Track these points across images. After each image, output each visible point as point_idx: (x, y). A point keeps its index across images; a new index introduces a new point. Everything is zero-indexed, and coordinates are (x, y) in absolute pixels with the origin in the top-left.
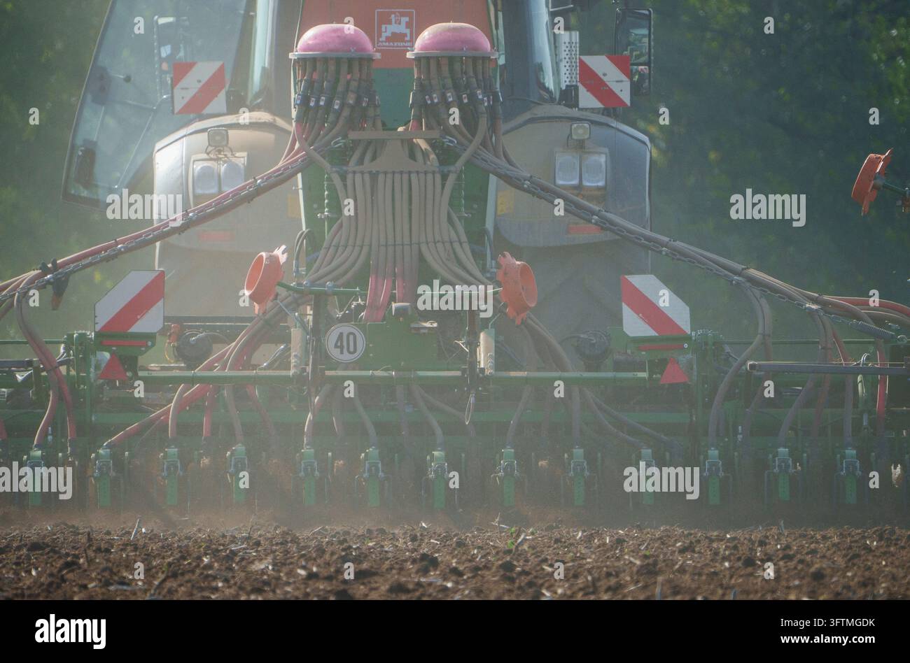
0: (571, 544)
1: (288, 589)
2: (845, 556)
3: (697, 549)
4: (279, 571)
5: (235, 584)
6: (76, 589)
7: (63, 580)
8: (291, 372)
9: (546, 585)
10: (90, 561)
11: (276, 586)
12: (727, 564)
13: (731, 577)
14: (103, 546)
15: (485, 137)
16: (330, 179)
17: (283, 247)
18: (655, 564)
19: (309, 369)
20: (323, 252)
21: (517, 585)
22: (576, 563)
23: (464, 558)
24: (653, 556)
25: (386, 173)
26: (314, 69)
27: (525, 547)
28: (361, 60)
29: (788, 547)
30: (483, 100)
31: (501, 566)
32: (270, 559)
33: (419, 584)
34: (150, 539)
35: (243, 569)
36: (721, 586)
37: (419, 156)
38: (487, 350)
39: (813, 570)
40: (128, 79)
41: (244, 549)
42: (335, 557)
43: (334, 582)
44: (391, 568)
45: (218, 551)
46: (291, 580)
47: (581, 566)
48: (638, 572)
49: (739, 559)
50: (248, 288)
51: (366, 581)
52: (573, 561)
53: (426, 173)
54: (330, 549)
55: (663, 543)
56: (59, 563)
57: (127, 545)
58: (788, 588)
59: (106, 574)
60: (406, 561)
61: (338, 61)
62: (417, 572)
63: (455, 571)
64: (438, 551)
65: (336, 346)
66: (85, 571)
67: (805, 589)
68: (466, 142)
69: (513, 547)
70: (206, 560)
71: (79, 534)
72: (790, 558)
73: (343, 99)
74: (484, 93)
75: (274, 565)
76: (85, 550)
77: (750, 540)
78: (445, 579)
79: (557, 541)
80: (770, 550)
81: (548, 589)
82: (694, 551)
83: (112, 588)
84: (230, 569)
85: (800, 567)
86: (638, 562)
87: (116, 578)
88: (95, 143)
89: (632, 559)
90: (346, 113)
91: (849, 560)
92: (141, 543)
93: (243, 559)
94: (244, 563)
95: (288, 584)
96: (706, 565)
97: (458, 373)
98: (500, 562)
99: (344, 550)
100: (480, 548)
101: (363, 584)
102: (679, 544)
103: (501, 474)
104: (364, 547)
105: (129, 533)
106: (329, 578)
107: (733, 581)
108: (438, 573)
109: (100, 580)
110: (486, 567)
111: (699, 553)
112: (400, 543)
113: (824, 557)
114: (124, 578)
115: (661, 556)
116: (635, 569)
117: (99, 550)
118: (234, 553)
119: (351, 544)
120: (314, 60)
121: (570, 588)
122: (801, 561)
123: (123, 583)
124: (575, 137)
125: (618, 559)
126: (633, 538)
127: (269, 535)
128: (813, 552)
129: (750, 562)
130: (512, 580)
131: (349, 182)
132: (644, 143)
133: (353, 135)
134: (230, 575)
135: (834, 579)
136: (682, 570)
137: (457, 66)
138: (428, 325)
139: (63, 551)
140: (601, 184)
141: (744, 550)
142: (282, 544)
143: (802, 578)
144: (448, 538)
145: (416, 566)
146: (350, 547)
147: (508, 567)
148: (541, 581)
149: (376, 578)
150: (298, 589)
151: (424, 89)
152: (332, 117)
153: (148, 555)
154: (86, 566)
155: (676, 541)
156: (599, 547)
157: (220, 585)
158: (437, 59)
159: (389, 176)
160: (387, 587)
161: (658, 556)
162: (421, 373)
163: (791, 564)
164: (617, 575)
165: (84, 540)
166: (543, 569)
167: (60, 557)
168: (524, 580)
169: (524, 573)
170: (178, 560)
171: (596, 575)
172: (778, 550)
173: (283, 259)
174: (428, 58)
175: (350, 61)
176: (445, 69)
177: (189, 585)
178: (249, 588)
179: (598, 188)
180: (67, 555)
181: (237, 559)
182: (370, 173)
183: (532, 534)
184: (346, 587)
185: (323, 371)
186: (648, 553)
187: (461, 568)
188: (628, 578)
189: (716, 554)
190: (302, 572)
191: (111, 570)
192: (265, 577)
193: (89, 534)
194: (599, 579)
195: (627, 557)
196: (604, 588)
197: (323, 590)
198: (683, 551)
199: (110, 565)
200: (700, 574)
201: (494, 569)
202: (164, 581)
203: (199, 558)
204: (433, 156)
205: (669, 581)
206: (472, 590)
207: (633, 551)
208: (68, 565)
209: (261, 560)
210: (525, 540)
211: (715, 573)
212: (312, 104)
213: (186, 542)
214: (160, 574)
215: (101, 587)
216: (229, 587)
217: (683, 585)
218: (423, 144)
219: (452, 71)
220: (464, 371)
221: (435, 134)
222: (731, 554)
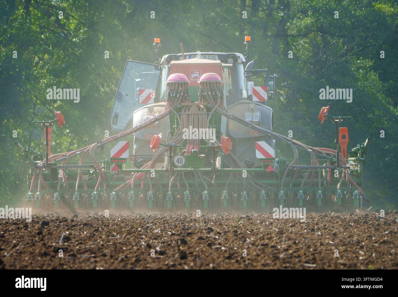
0: (256, 225)
1: (166, 238)
2: (343, 228)
3: (296, 226)
4: (162, 233)
5: (149, 237)
6: (98, 238)
7: (94, 235)
8: (164, 169)
9: (248, 237)
10: (103, 229)
11: (162, 237)
12: (306, 231)
13: (307, 235)
14: (107, 224)
15: (219, 104)
16: (176, 117)
17: (161, 134)
18: (283, 231)
19: (169, 168)
20: (174, 136)
21: (239, 237)
22: (257, 230)
23: (222, 228)
24: (282, 228)
25: (192, 114)
26: (172, 86)
27: (241, 225)
28: (185, 83)
29: (325, 225)
30: (219, 94)
31: (233, 231)
32: (159, 229)
33: (207, 237)
34: (122, 222)
35: (151, 232)
36: (304, 238)
37: (201, 110)
38: (219, 163)
39: (333, 232)
40: (127, 95)
41: (152, 226)
42: (180, 228)
43: (180, 236)
44: (198, 232)
45: (143, 226)
46: (166, 236)
47: (259, 231)
48: (277, 233)
49: (309, 229)
50: (151, 145)
51: (190, 236)
52: (256, 229)
53: (203, 114)
54: (179, 226)
55: (285, 224)
56: (93, 230)
57: (114, 224)
58: (325, 238)
59: (108, 233)
60: (203, 229)
61: (178, 84)
62: (207, 233)
63: (219, 233)
64: (213, 226)
65: (177, 162)
66: (101, 232)
67: (331, 239)
68: (214, 106)
69: (237, 225)
70: (139, 229)
71: (99, 221)
72: (326, 229)
73: (180, 94)
74: (219, 92)
75: (161, 231)
76: (101, 226)
77: (313, 223)
78: (216, 235)
79: (251, 223)
80: (319, 226)
81: (248, 238)
82: (295, 227)
83: (110, 238)
84: (147, 232)
85: (329, 232)
86: (277, 230)
87: (111, 235)
88: (118, 113)
89: (275, 229)
90: (181, 98)
91: (345, 229)
92: (119, 224)
93: (151, 229)
94: (151, 230)
95: (165, 237)
96: (299, 231)
97: (211, 169)
98: (233, 230)
99: (183, 226)
100: (226, 225)
101: (189, 237)
102: (290, 224)
103: (223, 198)
104: (190, 225)
105: (115, 220)
106: (178, 235)
107: (308, 236)
108: (213, 233)
109: (106, 235)
110: (229, 232)
111: (297, 227)
112: (201, 224)
113: (337, 228)
114: (114, 234)
115: (285, 228)
116: (276, 232)
117: (105, 226)
118: (148, 227)
119: (185, 224)
120: (172, 83)
121: (255, 238)
122: (330, 230)
123: (113, 236)
124: (250, 108)
125: (271, 229)
126: (276, 223)
127: (159, 221)
128: (333, 227)
129: (313, 230)
130: (237, 236)
131: (181, 117)
132: (271, 110)
133: (183, 104)
134: (147, 234)
135: (340, 235)
136: (291, 233)
137: (212, 85)
138: (202, 155)
139: (94, 226)
140: (258, 120)
141: (311, 226)
142: (163, 224)
143: (329, 235)
144: (216, 222)
145: (206, 231)
146: (185, 225)
147: (236, 231)
148: (246, 236)
149: (193, 235)
150: (169, 238)
151: (202, 91)
152: (177, 99)
153: (121, 227)
154: (101, 230)
155: (289, 223)
156: (265, 225)
157: (144, 237)
158: (206, 83)
159: (193, 115)
160: (197, 238)
161: (283, 228)
162: (200, 169)
163: (326, 231)
164: (270, 234)
165: (101, 222)
166: (247, 232)
167: (93, 228)
168: (241, 236)
169: (241, 233)
170: (130, 229)
171: (264, 234)
172: (322, 226)
173: (161, 137)
174: (203, 83)
175: (182, 84)
176: (208, 86)
177: (134, 237)
178: (153, 238)
179: (257, 122)
180: (96, 227)
181: (149, 229)
182: (187, 114)
183: (243, 221)
184: (184, 238)
185: (173, 168)
186: (280, 227)
187: (220, 232)
188: (274, 235)
189: (302, 227)
190: (170, 233)
191: (109, 232)
192: (158, 235)
193: (102, 221)
194: (265, 235)
195: (273, 228)
196: (266, 239)
197: (177, 239)
198: (291, 227)
199: (109, 230)
200: (297, 234)
201: (231, 232)
202: (126, 235)
203: (137, 229)
204: (205, 110)
205: (287, 236)
206: (224, 239)
207: (276, 227)
208: (96, 230)
209: (157, 229)
210: (241, 223)
211: (302, 234)
212: (171, 96)
213: (133, 223)
214: (125, 233)
215: (106, 237)
216: (147, 238)
217: (292, 237)
218: (202, 106)
219: (210, 86)
220: (212, 168)
221: (206, 104)
222: (307, 228)
